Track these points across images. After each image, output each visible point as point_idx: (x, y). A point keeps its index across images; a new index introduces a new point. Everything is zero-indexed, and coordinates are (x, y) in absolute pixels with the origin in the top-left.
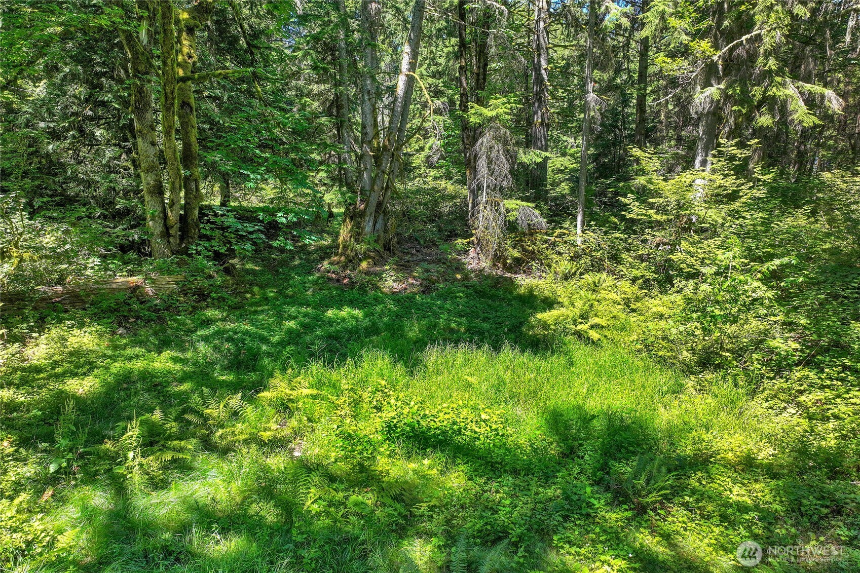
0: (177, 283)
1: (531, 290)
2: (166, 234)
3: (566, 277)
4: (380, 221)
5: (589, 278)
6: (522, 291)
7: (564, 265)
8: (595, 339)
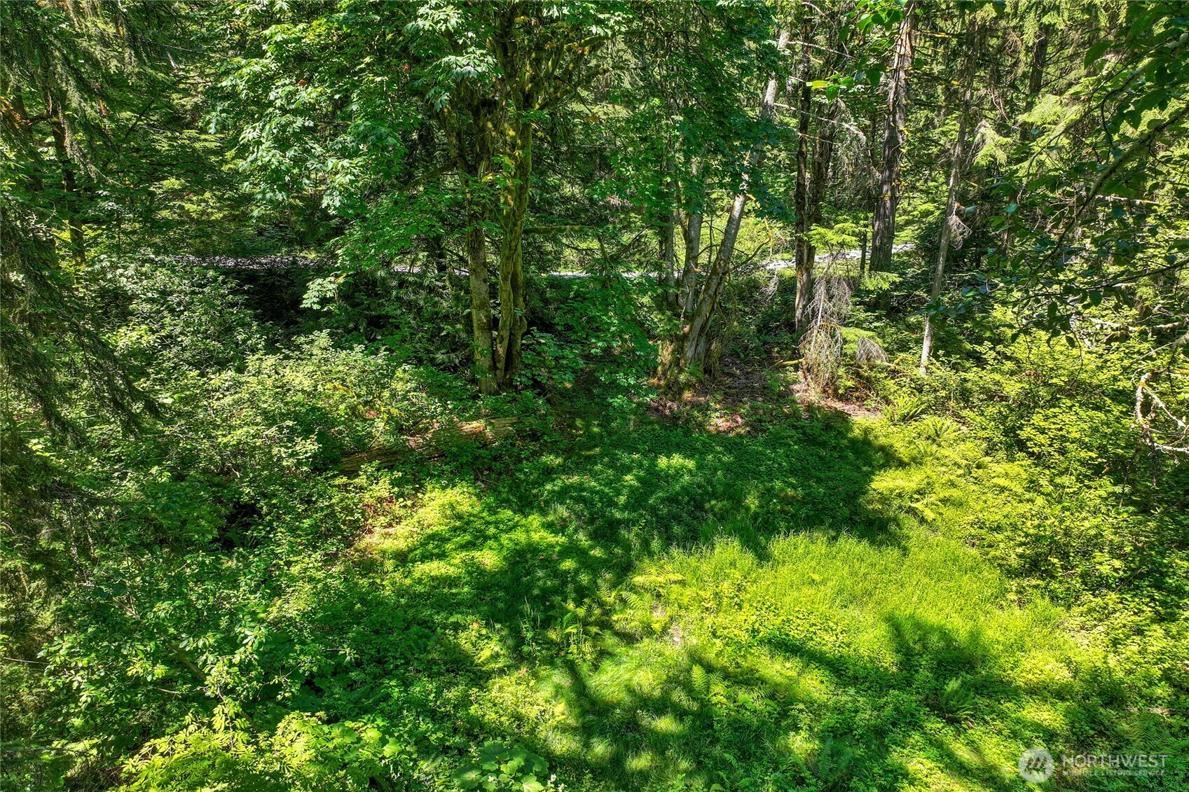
0: (512, 425)
1: (867, 431)
2: (494, 368)
3: (906, 419)
4: (702, 343)
5: (929, 421)
6: (857, 432)
7: (904, 402)
8: (930, 520)
